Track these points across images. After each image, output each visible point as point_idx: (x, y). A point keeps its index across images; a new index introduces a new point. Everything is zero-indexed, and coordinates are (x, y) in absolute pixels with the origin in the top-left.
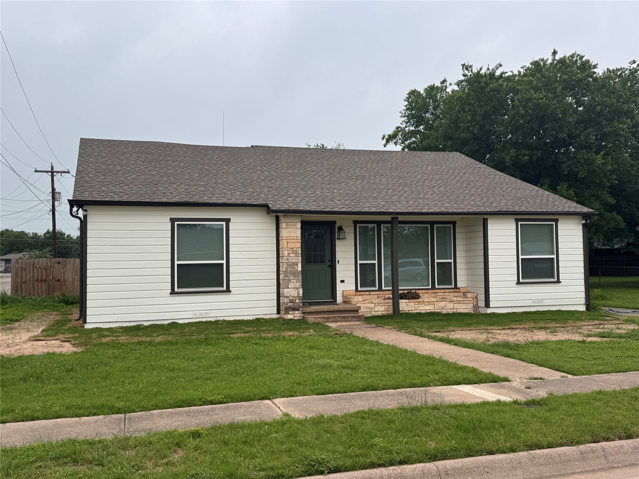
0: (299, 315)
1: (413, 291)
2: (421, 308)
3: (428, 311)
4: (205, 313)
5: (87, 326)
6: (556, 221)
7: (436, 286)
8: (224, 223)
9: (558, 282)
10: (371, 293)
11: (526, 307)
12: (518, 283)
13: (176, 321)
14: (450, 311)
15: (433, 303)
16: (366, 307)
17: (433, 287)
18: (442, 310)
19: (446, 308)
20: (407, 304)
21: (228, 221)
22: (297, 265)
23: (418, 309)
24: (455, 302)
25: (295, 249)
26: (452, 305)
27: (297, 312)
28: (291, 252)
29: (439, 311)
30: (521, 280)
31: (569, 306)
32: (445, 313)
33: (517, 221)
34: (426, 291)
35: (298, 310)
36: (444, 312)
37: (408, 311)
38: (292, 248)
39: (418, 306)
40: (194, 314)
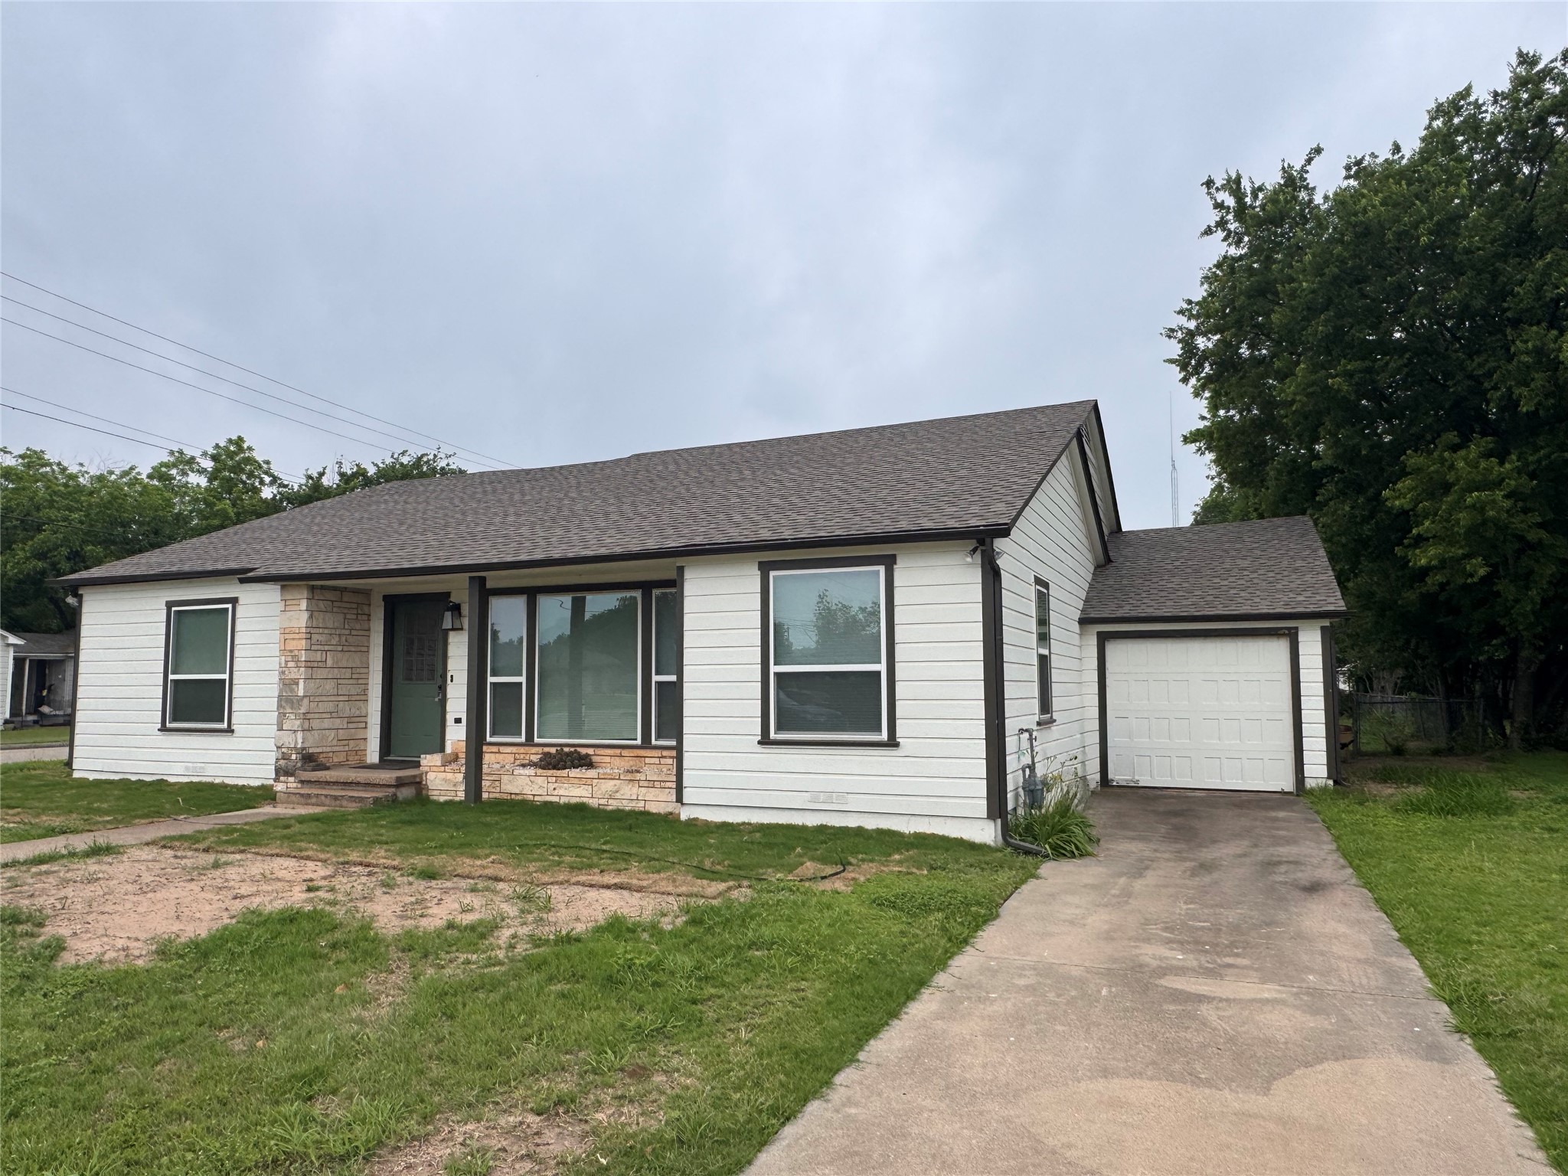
0: (295, 785)
1: (566, 749)
2: (561, 792)
3: (574, 801)
4: (201, 768)
5: (76, 775)
6: (889, 562)
7: (654, 742)
8: (229, 606)
9: (892, 743)
10: (503, 749)
11: (793, 812)
12: (765, 741)
13: (165, 778)
14: (628, 806)
15: (589, 782)
16: (445, 780)
17: (646, 743)
18: (610, 801)
19: (618, 795)
20: (532, 778)
21: (234, 601)
22: (297, 684)
23: (556, 793)
24: (641, 784)
25: (296, 653)
26: (635, 790)
27: (291, 779)
28: (290, 659)
29: (602, 802)
30: (773, 735)
31: (931, 819)
32: (614, 808)
33: (765, 568)
34: (618, 751)
35: (292, 775)
36: (613, 805)
37: (531, 798)
38: (291, 651)
39: (556, 785)
40: (187, 768)
